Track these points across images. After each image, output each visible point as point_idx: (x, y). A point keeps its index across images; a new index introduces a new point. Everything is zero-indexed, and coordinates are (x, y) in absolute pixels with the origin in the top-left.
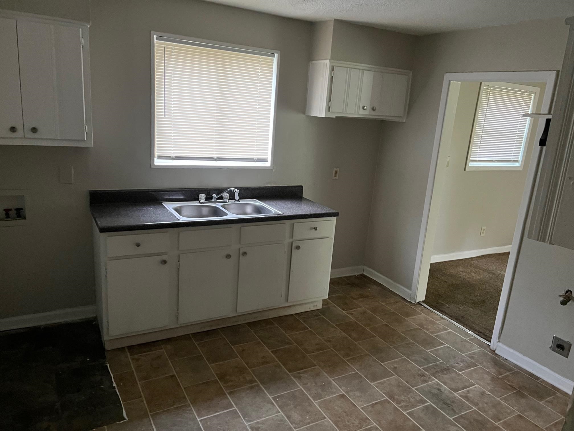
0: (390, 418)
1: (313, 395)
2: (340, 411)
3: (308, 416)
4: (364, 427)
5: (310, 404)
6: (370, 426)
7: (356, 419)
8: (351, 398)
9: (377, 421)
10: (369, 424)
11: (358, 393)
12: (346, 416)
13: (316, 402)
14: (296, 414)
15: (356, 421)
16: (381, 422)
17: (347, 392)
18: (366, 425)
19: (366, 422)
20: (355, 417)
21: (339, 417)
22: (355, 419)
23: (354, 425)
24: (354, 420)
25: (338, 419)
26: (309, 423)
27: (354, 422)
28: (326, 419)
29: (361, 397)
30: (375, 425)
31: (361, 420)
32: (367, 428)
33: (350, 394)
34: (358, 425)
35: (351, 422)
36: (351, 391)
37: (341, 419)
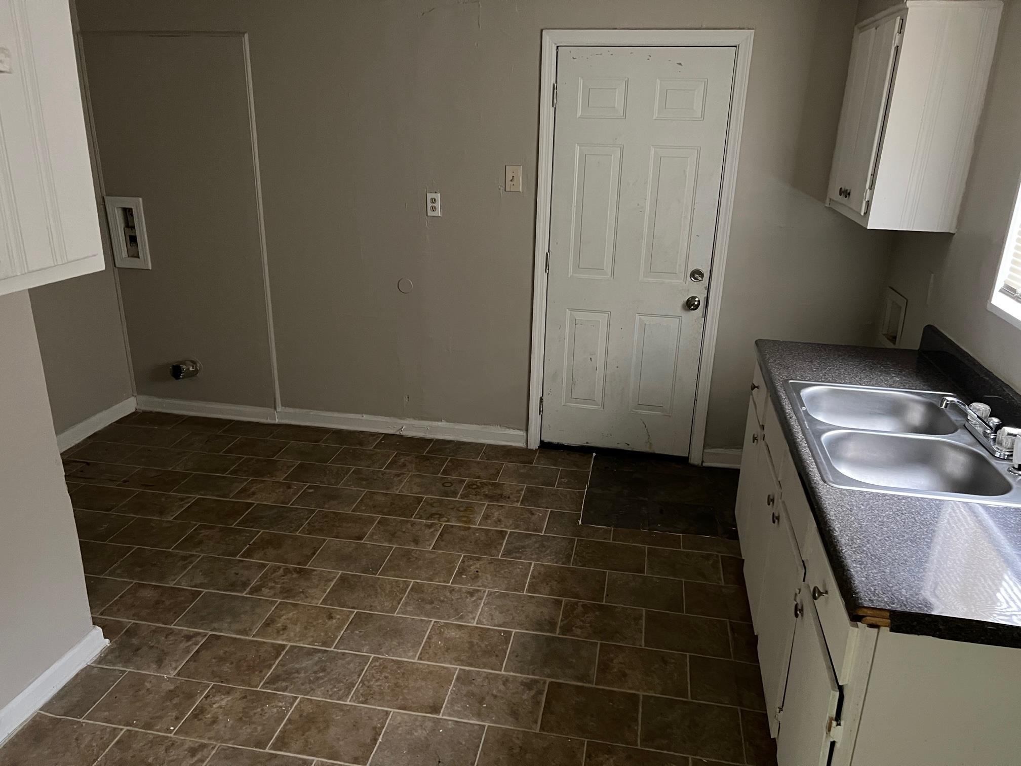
0: (333, 731)
1: (474, 674)
2: (412, 684)
3: (442, 645)
4: (360, 686)
5: (458, 660)
6: (352, 693)
7: (380, 689)
8: (420, 716)
9: (348, 710)
10: (357, 696)
11: (419, 733)
12: (397, 683)
13: (458, 670)
14: (457, 636)
15: (377, 686)
16: (342, 713)
17: (437, 722)
18: (358, 691)
19: (362, 694)
20: (384, 691)
21: (403, 674)
22: (382, 688)
23: (374, 680)
24: (380, 685)
25: (402, 671)
26: (429, 638)
27: (378, 683)
28: (417, 658)
29: (410, 733)
30: (346, 701)
31: (371, 692)
32: (354, 687)
33: (429, 724)
34: (369, 682)
35: (382, 679)
36: (434, 730)
37: (399, 673)
